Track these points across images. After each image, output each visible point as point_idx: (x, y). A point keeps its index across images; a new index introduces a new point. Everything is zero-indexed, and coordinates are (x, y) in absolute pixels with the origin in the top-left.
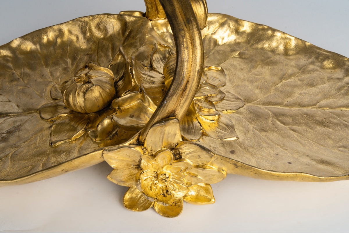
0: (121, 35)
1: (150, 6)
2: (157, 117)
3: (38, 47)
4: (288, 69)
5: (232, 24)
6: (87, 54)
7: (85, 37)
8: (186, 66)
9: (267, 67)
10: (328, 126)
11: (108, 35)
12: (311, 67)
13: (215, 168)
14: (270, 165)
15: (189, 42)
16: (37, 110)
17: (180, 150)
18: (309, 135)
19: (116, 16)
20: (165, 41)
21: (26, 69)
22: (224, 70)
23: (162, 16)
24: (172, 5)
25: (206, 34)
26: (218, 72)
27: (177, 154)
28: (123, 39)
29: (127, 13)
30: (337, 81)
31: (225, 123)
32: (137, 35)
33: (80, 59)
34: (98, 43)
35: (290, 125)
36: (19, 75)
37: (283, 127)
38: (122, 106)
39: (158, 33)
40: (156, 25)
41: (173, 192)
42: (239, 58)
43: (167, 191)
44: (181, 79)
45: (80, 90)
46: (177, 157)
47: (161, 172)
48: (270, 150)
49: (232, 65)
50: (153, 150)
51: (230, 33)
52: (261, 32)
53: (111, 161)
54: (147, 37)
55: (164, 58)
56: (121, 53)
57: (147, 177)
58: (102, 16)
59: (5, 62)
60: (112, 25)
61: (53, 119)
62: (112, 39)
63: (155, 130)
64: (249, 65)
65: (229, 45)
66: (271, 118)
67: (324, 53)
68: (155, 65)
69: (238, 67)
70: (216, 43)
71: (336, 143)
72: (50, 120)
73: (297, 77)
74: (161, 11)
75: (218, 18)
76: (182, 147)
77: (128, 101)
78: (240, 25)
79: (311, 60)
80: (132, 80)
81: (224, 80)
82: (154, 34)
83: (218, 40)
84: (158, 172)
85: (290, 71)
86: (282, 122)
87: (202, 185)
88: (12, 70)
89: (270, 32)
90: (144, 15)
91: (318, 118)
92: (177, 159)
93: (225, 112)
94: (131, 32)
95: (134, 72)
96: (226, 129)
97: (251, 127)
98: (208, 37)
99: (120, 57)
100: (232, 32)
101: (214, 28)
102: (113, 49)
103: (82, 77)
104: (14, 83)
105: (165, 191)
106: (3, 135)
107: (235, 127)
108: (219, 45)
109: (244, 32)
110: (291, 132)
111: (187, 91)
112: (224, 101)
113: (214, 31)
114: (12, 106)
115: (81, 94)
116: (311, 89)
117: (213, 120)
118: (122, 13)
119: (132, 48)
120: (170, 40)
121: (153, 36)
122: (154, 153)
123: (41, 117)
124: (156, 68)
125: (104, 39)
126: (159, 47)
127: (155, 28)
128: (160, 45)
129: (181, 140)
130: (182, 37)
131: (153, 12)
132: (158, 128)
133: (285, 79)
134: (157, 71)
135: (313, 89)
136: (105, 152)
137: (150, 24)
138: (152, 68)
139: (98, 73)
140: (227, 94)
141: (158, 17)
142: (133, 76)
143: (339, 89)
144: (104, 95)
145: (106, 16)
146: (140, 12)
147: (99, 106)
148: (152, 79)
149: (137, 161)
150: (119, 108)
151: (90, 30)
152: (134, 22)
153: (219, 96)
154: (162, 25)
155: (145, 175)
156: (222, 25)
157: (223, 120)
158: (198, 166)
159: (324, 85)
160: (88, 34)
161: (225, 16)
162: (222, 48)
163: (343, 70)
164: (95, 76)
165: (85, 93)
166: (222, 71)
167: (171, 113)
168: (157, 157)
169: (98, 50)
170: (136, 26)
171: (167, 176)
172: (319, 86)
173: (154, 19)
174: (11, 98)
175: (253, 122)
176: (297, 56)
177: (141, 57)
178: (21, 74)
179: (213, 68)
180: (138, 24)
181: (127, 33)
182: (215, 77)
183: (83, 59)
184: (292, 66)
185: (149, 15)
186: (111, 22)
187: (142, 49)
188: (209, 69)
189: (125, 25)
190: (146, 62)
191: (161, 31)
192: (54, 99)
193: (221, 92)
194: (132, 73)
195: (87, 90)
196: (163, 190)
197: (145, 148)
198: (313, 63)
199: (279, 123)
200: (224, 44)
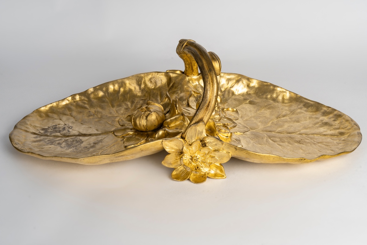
0: (167, 86)
1: (187, 66)
2: (193, 122)
3: (106, 94)
4: (283, 112)
5: (245, 81)
6: (142, 100)
7: (140, 88)
8: (209, 93)
9: (268, 110)
10: (302, 144)
11: (157, 87)
12: (299, 110)
13: (225, 152)
15: (211, 81)
16: (112, 132)
17: (205, 142)
18: (289, 148)
19: (164, 73)
20: (197, 90)
21: (98, 108)
22: (238, 111)
23: (196, 73)
24: (202, 62)
25: (226, 87)
26: (234, 112)
27: (204, 144)
28: (168, 89)
29: (171, 71)
30: (315, 119)
31: (235, 139)
32: (178, 85)
33: (137, 102)
34: (150, 92)
35: (278, 142)
36: (94, 112)
37: (273, 143)
38: (170, 125)
39: (193, 85)
40: (191, 80)
41: (201, 168)
42: (249, 104)
43: (198, 167)
44: (206, 100)
45: (144, 115)
47: (194, 156)
49: (244, 108)
50: (190, 141)
51: (244, 87)
52: (265, 87)
53: (167, 147)
54: (185, 87)
55: (197, 100)
56: (167, 97)
57: (186, 158)
58: (154, 73)
59: (83, 104)
60: (160, 80)
61: (124, 135)
62: (160, 88)
63: (192, 128)
64: (256, 109)
65: (243, 95)
66: (266, 138)
67: (309, 102)
68: (190, 104)
69: (248, 109)
70: (233, 94)
72: (122, 136)
73: (288, 116)
74: (195, 70)
75: (235, 76)
76: (206, 139)
77: (174, 122)
78: (250, 82)
79: (299, 107)
80: (176, 111)
81: (238, 116)
82: (189, 85)
83: (235, 92)
84: (193, 156)
85: (284, 113)
86: (272, 140)
87: (218, 164)
88: (88, 109)
89: (272, 87)
90: (183, 73)
91: (296, 139)
92: (203, 147)
93: (236, 133)
94: (174, 84)
95: (177, 106)
96: (235, 141)
97: (252, 142)
98: (228, 89)
99: (167, 99)
100: (245, 86)
101: (232, 83)
102: (161, 96)
103: (144, 109)
104: (91, 117)
105: (196, 168)
106: (91, 145)
107: (241, 141)
108: (235, 95)
109: (253, 87)
110: (278, 146)
112: (236, 128)
113: (232, 86)
114: (93, 130)
115: (145, 117)
116: (297, 124)
117: (227, 137)
118: (168, 71)
119: (175, 94)
120: (200, 90)
121: (189, 87)
122: (190, 143)
123: (115, 135)
124: (191, 106)
125: (154, 89)
126: (193, 93)
127: (190, 82)
128: (194, 92)
129: (206, 136)
130: (207, 78)
131: (189, 71)
132: (193, 127)
133: (280, 118)
134: (191, 108)
135: (298, 124)
136: (164, 140)
137: (187, 78)
138: (188, 105)
139: (154, 106)
140: (238, 124)
141: (193, 74)
142: (177, 108)
143: (315, 124)
144: (159, 119)
145: (157, 73)
146: (180, 71)
147: (155, 126)
148: (189, 112)
149: (181, 149)
150: (168, 126)
151: (145, 83)
152: (176, 77)
153: (233, 125)
154: (196, 80)
155: (185, 157)
156: (238, 81)
157: (234, 137)
158: (215, 151)
159: (306, 122)
160: (143, 86)
161: (239, 75)
162: (237, 97)
163: (320, 113)
164: (152, 108)
165: (147, 117)
166: (237, 112)
167: (201, 119)
168: (192, 145)
169: (150, 97)
170: (177, 80)
171: (198, 158)
172: (302, 122)
173: (190, 76)
174: (90, 126)
175: (253, 140)
176: (291, 104)
177: (181, 99)
178: (95, 112)
179: (230, 109)
180: (179, 79)
181: (171, 85)
182: (231, 115)
183: (139, 102)
184: (286, 110)
185: (187, 73)
186: (160, 77)
187: (182, 94)
188: (228, 110)
189: (170, 79)
190: (185, 103)
191: (195, 84)
192: (122, 126)
193: (234, 123)
194: (176, 106)
195: (148, 115)
197: (186, 141)
198: (301, 108)
199: (271, 141)
200: (239, 95)
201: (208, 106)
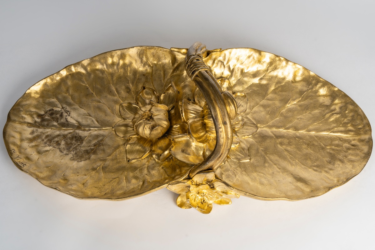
0: (171, 65)
3: (105, 66)
4: (293, 95)
5: (256, 57)
6: (144, 75)
7: (142, 61)
11: (161, 63)
12: (310, 94)
14: (267, 182)
16: (113, 128)
17: (214, 184)
19: (168, 50)
21: (97, 84)
22: (247, 95)
28: (172, 68)
29: (177, 50)
30: (326, 108)
31: (243, 148)
33: (138, 78)
34: (153, 67)
36: (92, 89)
41: (207, 201)
42: (259, 83)
43: (204, 201)
45: (147, 127)
46: (212, 186)
47: (201, 192)
48: (269, 169)
50: (198, 182)
58: (157, 48)
60: (164, 56)
62: (164, 65)
70: (242, 71)
71: (313, 163)
76: (215, 182)
80: (182, 117)
83: (244, 69)
85: (294, 97)
86: (281, 144)
91: (305, 141)
92: (211, 188)
94: (179, 65)
95: (183, 112)
96: (243, 152)
97: (260, 149)
98: (237, 67)
100: (255, 62)
102: (165, 75)
105: (203, 201)
108: (244, 72)
110: (286, 153)
111: (221, 158)
113: (241, 62)
115: (148, 130)
117: (235, 146)
122: (198, 184)
123: (116, 134)
124: (198, 102)
125: (157, 64)
129: (215, 178)
134: (198, 105)
138: (195, 102)
139: (158, 110)
140: (246, 120)
145: (160, 48)
150: (173, 140)
151: (146, 56)
153: (241, 123)
155: (192, 193)
156: (249, 57)
158: (223, 192)
159: (316, 111)
160: (144, 59)
163: (332, 98)
166: (245, 96)
167: (211, 167)
168: (199, 186)
171: (205, 194)
172: (313, 112)
174: (90, 112)
175: (261, 145)
179: (239, 94)
181: (176, 65)
182: (239, 103)
184: (296, 92)
186: (164, 54)
189: (174, 58)
192: (124, 119)
196: (201, 200)
197: (193, 181)
199: (279, 146)
201: (220, 157)
